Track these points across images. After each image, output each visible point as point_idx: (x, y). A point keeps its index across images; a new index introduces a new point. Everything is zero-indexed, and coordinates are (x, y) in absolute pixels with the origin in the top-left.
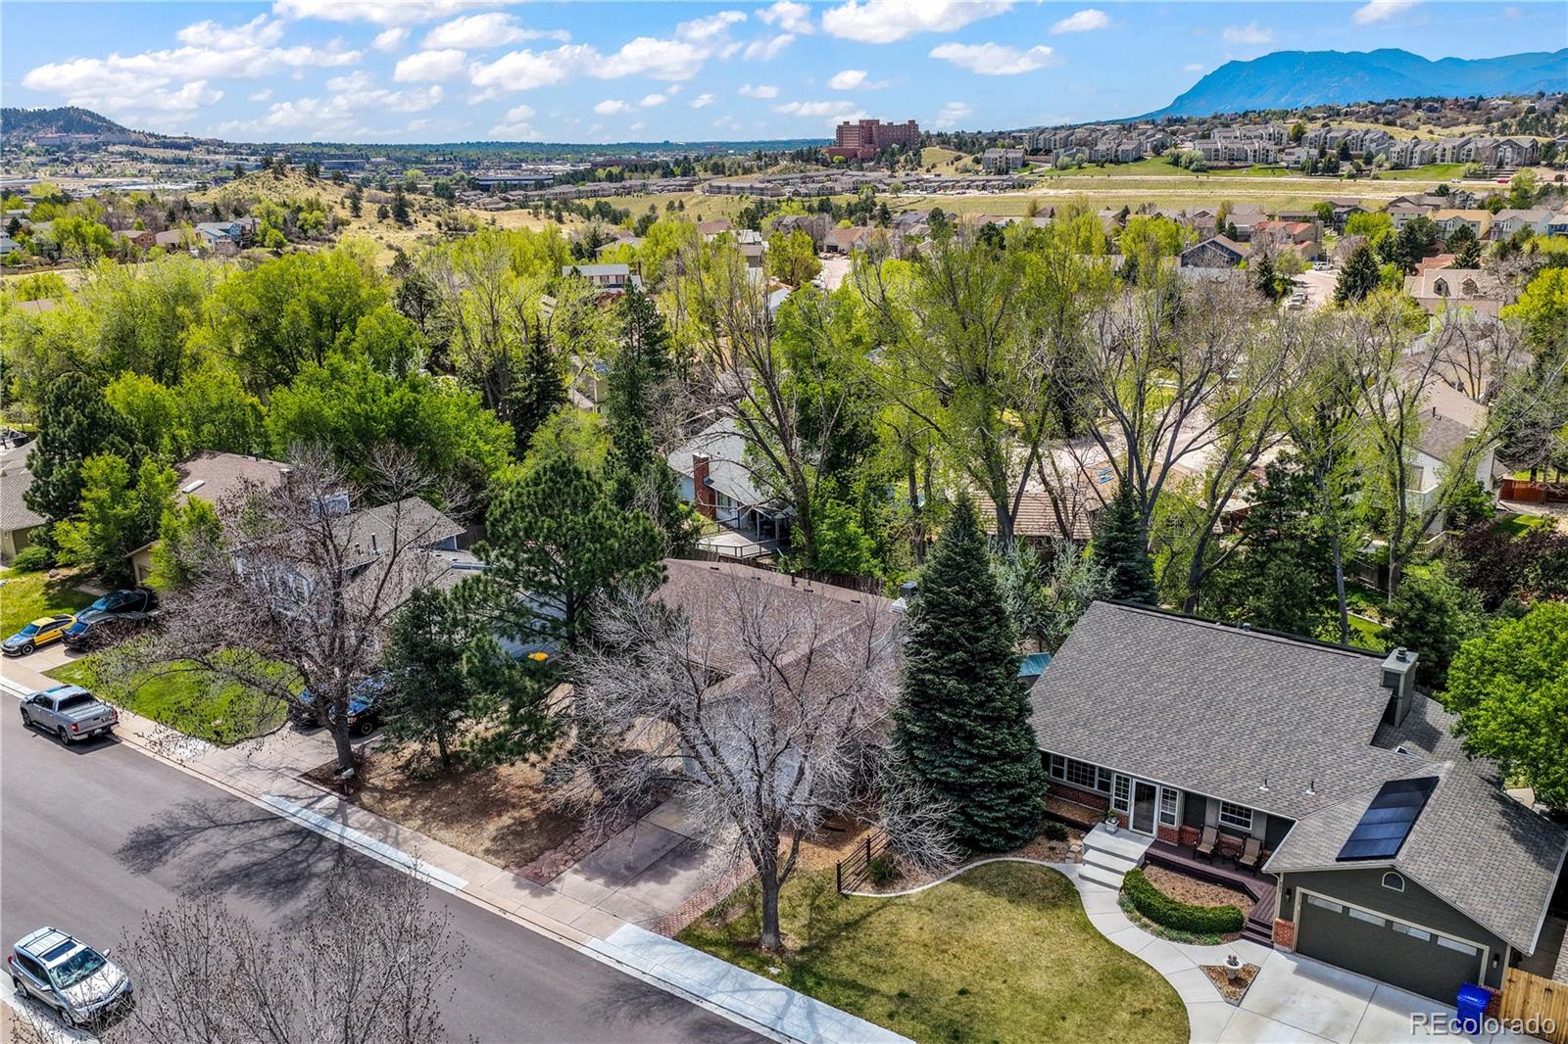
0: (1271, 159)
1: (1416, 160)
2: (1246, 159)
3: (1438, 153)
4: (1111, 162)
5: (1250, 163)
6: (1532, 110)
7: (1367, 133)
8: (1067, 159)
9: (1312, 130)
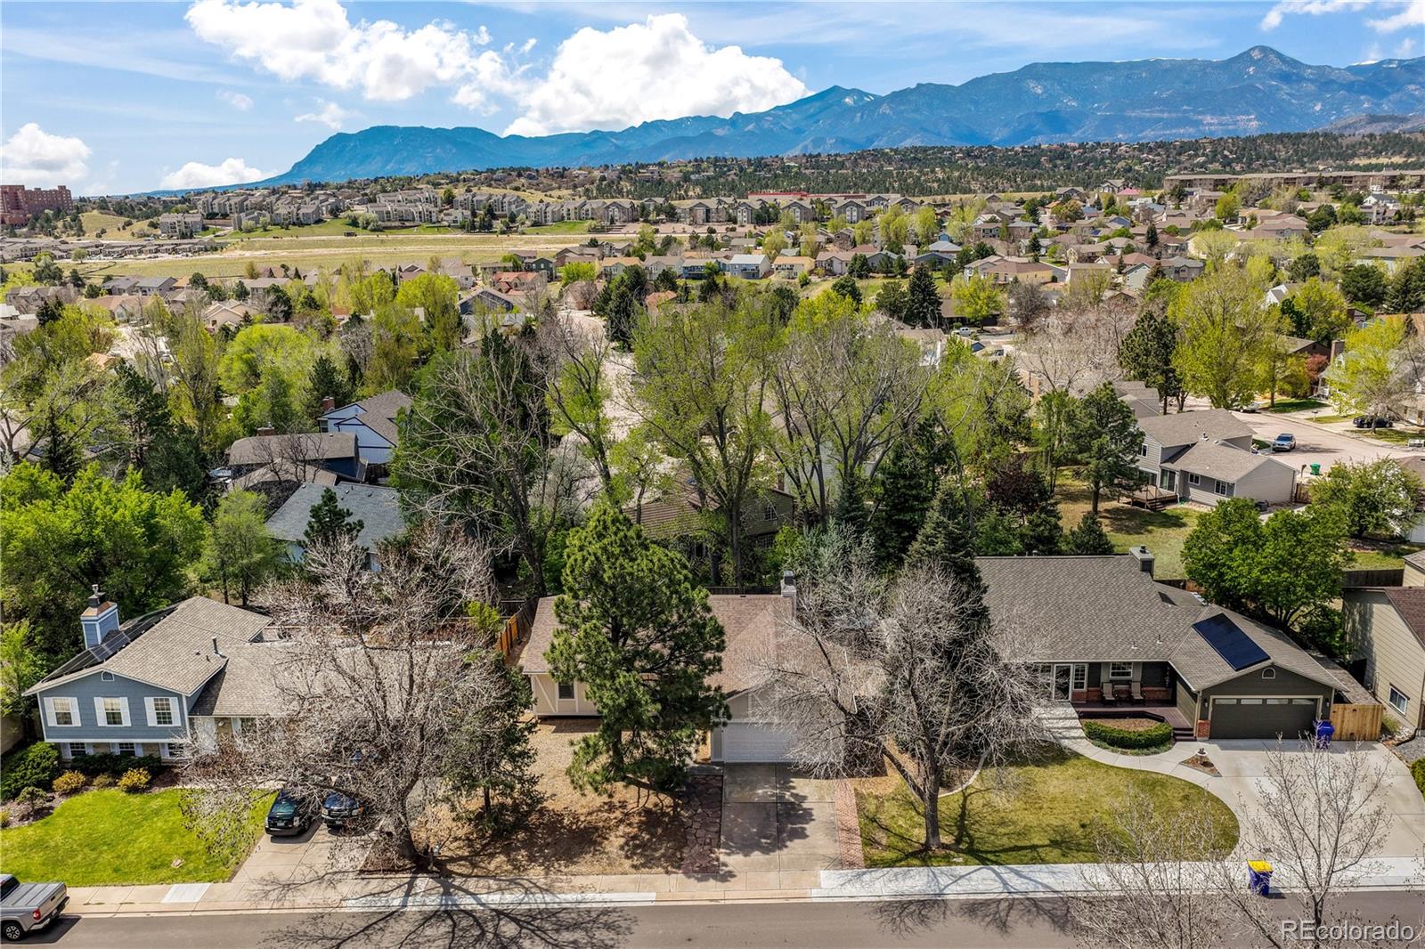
0: (434, 219)
1: (549, 218)
2: (414, 220)
3: (565, 213)
4: (294, 224)
5: (417, 223)
6: (603, 179)
7: (504, 196)
8: (251, 223)
9: (459, 192)
